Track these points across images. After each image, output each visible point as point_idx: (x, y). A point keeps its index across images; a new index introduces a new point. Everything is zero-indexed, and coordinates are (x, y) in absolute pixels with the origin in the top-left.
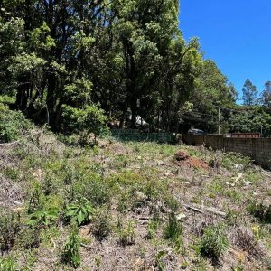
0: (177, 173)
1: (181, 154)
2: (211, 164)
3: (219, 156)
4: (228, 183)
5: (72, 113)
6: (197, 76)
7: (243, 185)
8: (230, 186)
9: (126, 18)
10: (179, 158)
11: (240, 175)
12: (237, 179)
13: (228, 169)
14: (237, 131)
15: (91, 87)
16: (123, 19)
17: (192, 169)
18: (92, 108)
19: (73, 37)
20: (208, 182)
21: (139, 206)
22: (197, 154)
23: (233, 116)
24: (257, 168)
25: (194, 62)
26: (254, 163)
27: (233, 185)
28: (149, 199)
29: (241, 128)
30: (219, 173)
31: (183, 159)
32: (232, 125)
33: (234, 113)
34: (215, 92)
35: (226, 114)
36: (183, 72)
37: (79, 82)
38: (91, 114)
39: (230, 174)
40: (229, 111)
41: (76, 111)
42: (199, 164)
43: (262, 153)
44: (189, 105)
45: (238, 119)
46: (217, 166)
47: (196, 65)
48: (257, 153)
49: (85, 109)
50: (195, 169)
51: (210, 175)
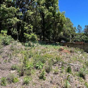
0: (61, 54)
1: (61, 48)
2: (71, 52)
3: (72, 49)
4: (78, 57)
6: (64, 24)
7: (82, 58)
11: (81, 55)
13: (76, 53)
15: (33, 28)
16: (41, 6)
17: (65, 53)
18: (32, 34)
20: (71, 57)
21: (55, 64)
22: (66, 49)
24: (85, 53)
25: (63, 19)
26: (85, 51)
28: (57, 62)
29: (77, 40)
30: (74, 54)
31: (62, 50)
32: (75, 40)
33: (75, 35)
34: (70, 29)
35: (73, 36)
36: (60, 22)
38: (33, 36)
39: (77, 55)
41: (28, 35)
42: (67, 52)
43: (86, 48)
44: (62, 33)
45: (76, 37)
46: (73, 52)
47: (64, 20)
48: (85, 48)
49: (30, 35)
50: (66, 53)
51: (71, 55)
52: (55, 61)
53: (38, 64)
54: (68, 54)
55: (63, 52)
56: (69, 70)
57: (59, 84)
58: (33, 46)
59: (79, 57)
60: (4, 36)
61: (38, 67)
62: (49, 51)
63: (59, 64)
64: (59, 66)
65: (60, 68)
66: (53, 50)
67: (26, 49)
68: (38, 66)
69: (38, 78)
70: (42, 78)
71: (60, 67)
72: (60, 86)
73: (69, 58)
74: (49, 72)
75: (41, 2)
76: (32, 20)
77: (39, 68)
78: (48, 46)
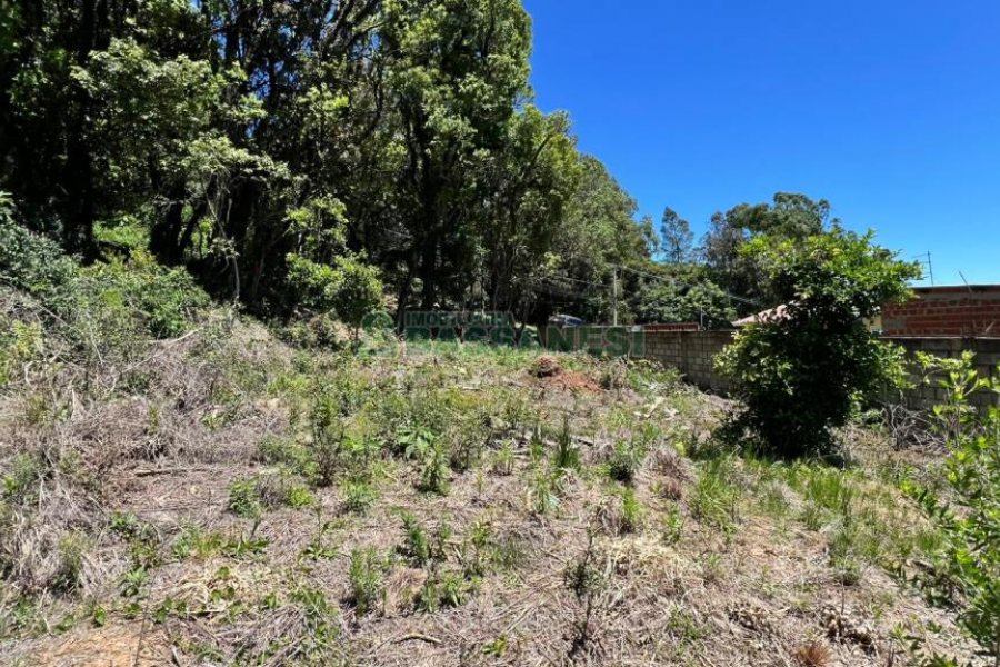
1: (544, 363)
2: (605, 384)
3: (619, 368)
4: (638, 414)
5: (309, 274)
7: (664, 415)
8: (642, 418)
9: (415, 57)
10: (543, 372)
11: (660, 400)
12: (653, 407)
13: (636, 390)
14: (653, 319)
16: (408, 61)
17: (568, 392)
18: (348, 263)
19: (302, 100)
20: (602, 413)
21: (498, 437)
22: (574, 366)
23: (645, 288)
24: (691, 389)
26: (686, 380)
27: (647, 416)
28: (513, 428)
29: (661, 313)
30: (619, 400)
31: (549, 374)
32: (643, 308)
33: (647, 280)
35: (631, 283)
36: (539, 187)
37: (321, 203)
38: (356, 278)
39: (641, 400)
40: (637, 275)
41: (321, 271)
42: (582, 384)
43: (699, 361)
44: (553, 258)
45: (656, 293)
46: (616, 386)
47: (565, 173)
48: (690, 361)
49: (334, 267)
50: (574, 393)
51: (604, 402)
52: (499, 422)
53: (407, 434)
54: (586, 396)
55: (553, 386)
56: (565, 458)
57: (510, 506)
58: (354, 349)
59: (645, 410)
60: (139, 267)
61: (403, 447)
62: (468, 377)
63: (522, 442)
64: (520, 446)
65: (523, 457)
66: (490, 374)
67: (302, 368)
68: (404, 440)
69: (411, 491)
70: (430, 487)
71: (524, 450)
72: (518, 511)
73: (588, 415)
74: (465, 468)
75: (410, 34)
76: (345, 155)
77: (408, 451)
78: (461, 347)
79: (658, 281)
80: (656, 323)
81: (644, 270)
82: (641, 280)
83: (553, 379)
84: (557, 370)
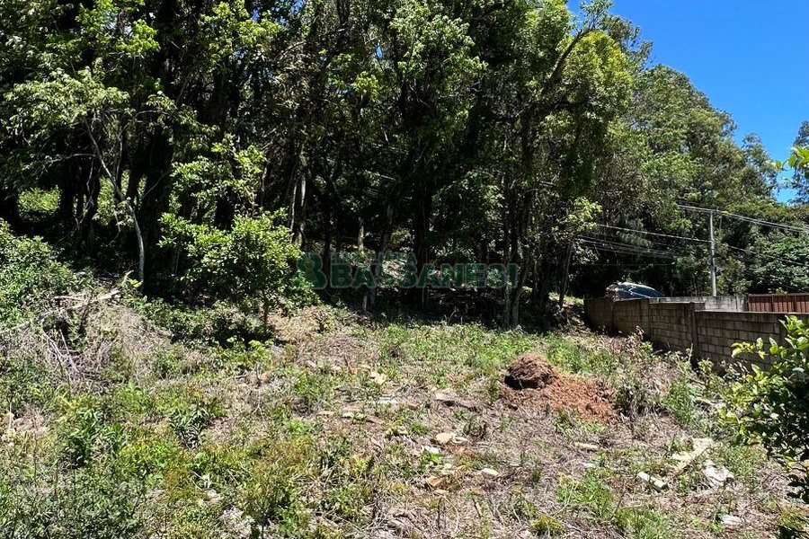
1: (527, 365)
2: (623, 404)
6: (610, 116)
8: (650, 487)
10: (521, 381)
11: (703, 447)
12: (685, 458)
14: (776, 285)
23: (761, 240)
29: (789, 277)
31: (533, 385)
32: (760, 270)
33: (765, 230)
40: (745, 227)
45: (778, 248)
47: (606, 84)
50: (562, 419)
55: (533, 405)
79: (782, 231)
80: (780, 292)
81: (760, 216)
82: (754, 230)
83: (537, 393)
84: (545, 378)
